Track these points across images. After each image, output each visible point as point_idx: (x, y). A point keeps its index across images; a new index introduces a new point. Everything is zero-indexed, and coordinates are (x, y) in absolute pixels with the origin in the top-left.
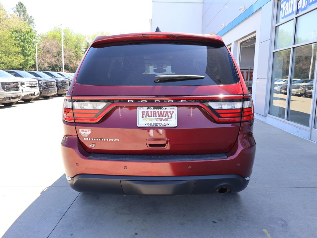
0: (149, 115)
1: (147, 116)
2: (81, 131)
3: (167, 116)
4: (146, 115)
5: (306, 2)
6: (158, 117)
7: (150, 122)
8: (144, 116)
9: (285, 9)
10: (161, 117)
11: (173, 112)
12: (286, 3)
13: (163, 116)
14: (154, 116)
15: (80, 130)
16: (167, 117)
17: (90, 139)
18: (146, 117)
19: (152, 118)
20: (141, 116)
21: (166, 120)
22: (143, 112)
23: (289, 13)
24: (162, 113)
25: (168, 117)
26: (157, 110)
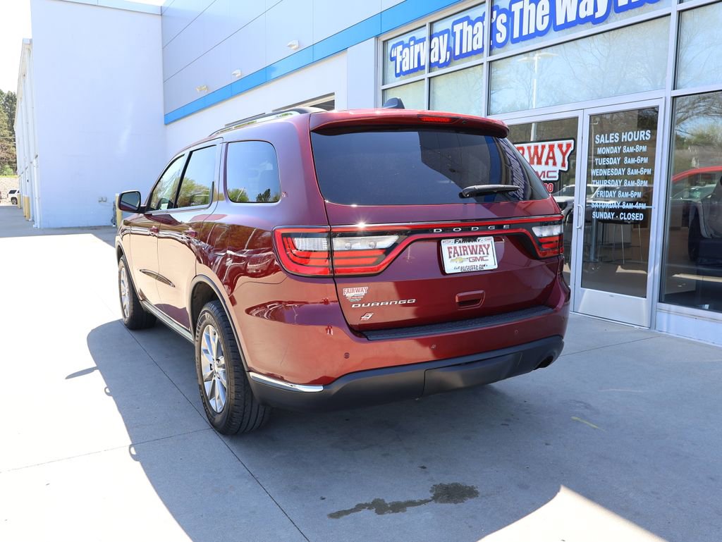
0: (457, 253)
1: (456, 255)
2: (348, 292)
3: (482, 253)
4: (454, 253)
5: (448, 53)
6: (470, 256)
7: (461, 265)
8: (452, 255)
9: (403, 59)
10: (474, 255)
11: (489, 245)
12: (403, 49)
13: (476, 253)
14: (464, 254)
15: (346, 290)
16: (482, 255)
17: (363, 305)
18: (454, 256)
19: (463, 257)
20: (448, 256)
21: (482, 259)
22: (449, 248)
23: (412, 68)
24: (475, 248)
25: (484, 254)
26: (466, 244)
